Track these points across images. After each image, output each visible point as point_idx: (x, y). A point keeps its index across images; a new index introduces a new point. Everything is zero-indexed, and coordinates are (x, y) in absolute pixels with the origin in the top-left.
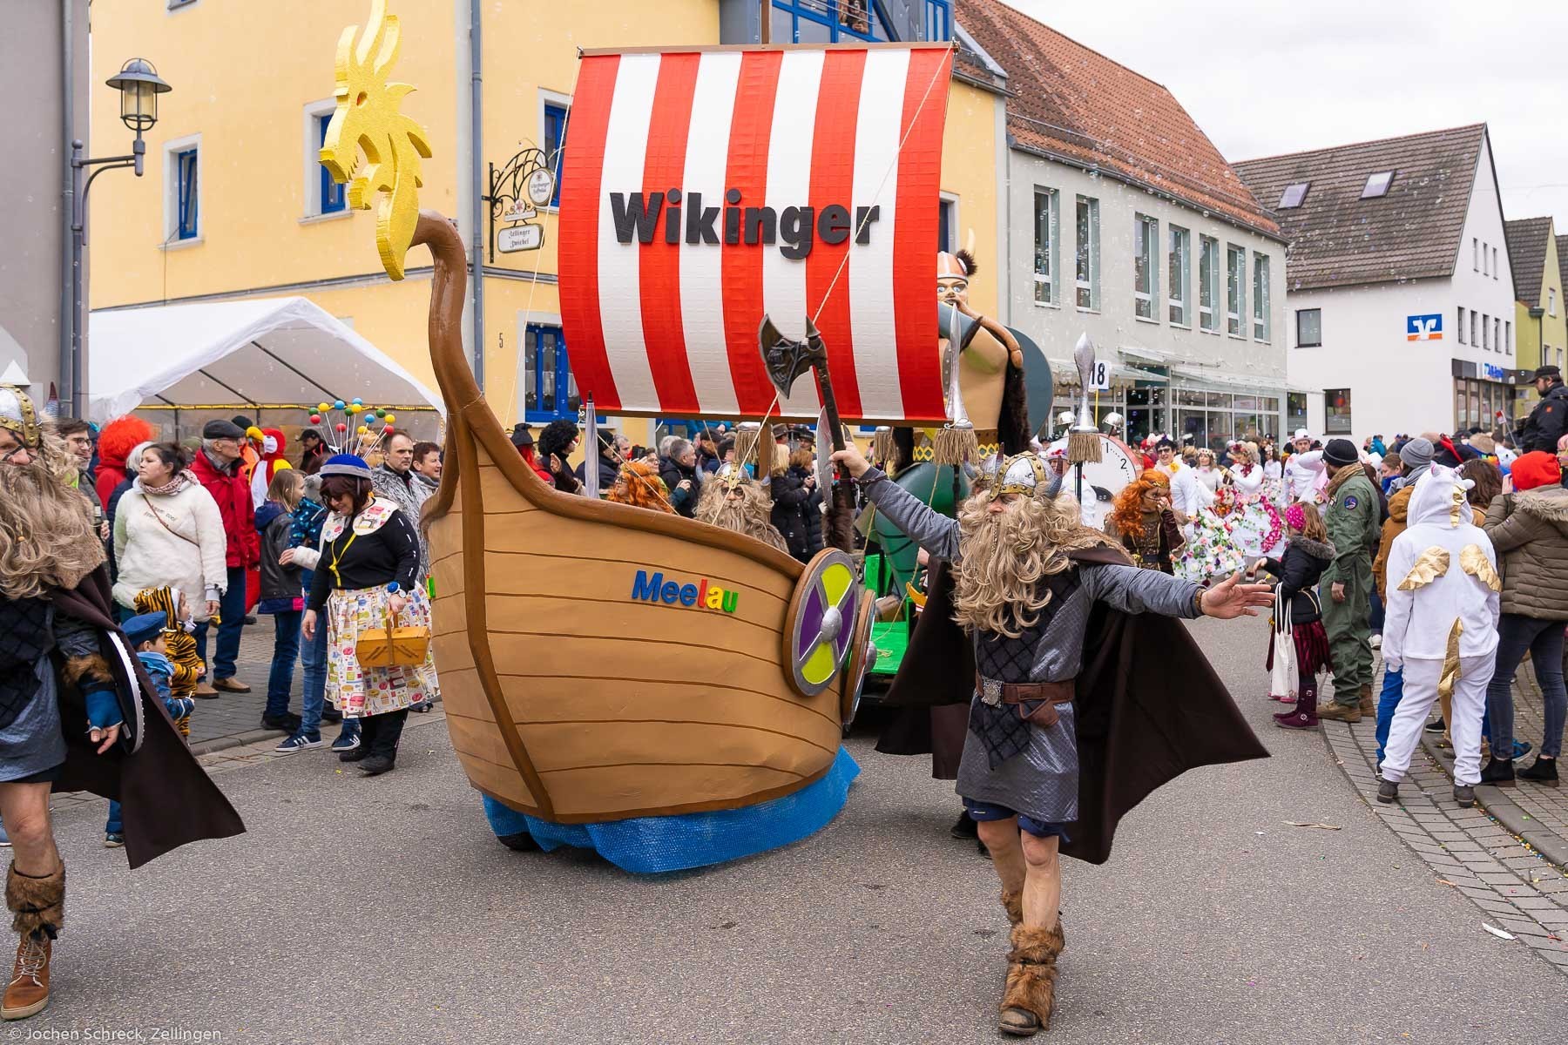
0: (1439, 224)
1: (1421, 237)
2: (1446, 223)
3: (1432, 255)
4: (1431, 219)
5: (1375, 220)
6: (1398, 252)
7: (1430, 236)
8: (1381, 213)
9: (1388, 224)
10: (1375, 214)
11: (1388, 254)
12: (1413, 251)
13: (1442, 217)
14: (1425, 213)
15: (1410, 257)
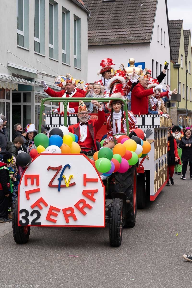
0: (143, 16)
1: (134, 23)
2: (146, 16)
3: (140, 32)
4: (139, 14)
5: (112, 12)
6: (123, 30)
7: (138, 23)
8: (114, 9)
9: (117, 15)
10: (111, 10)
11: (118, 30)
12: (131, 29)
13: (144, 13)
14: (136, 11)
15: (130, 32)
